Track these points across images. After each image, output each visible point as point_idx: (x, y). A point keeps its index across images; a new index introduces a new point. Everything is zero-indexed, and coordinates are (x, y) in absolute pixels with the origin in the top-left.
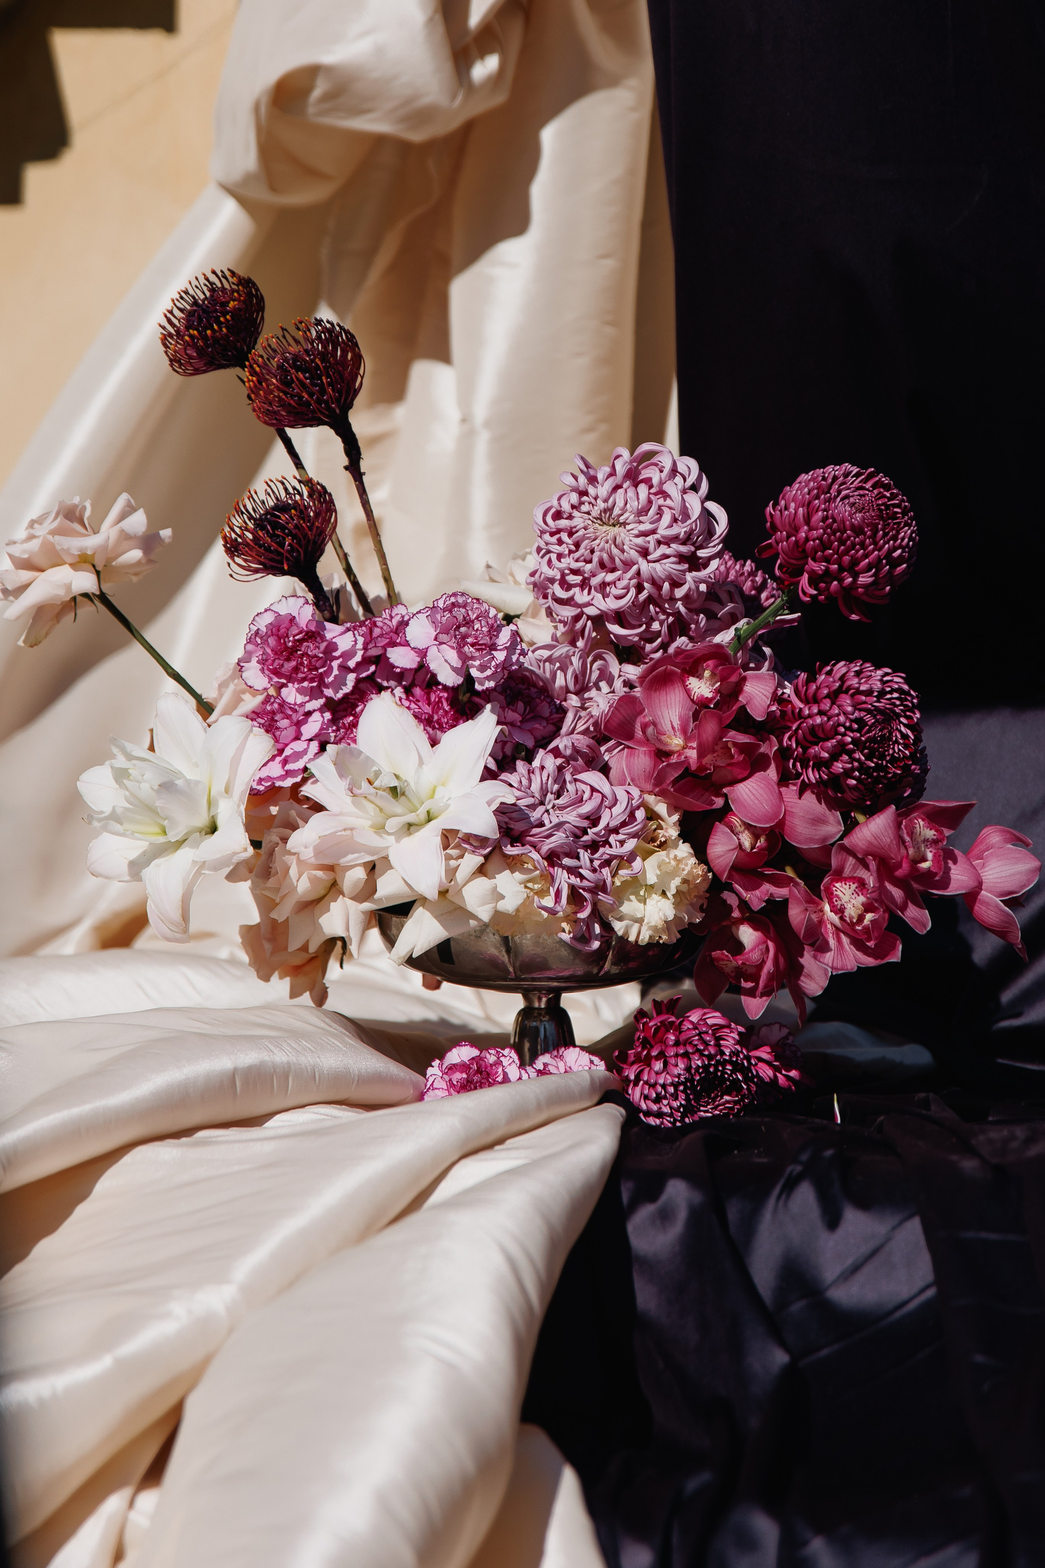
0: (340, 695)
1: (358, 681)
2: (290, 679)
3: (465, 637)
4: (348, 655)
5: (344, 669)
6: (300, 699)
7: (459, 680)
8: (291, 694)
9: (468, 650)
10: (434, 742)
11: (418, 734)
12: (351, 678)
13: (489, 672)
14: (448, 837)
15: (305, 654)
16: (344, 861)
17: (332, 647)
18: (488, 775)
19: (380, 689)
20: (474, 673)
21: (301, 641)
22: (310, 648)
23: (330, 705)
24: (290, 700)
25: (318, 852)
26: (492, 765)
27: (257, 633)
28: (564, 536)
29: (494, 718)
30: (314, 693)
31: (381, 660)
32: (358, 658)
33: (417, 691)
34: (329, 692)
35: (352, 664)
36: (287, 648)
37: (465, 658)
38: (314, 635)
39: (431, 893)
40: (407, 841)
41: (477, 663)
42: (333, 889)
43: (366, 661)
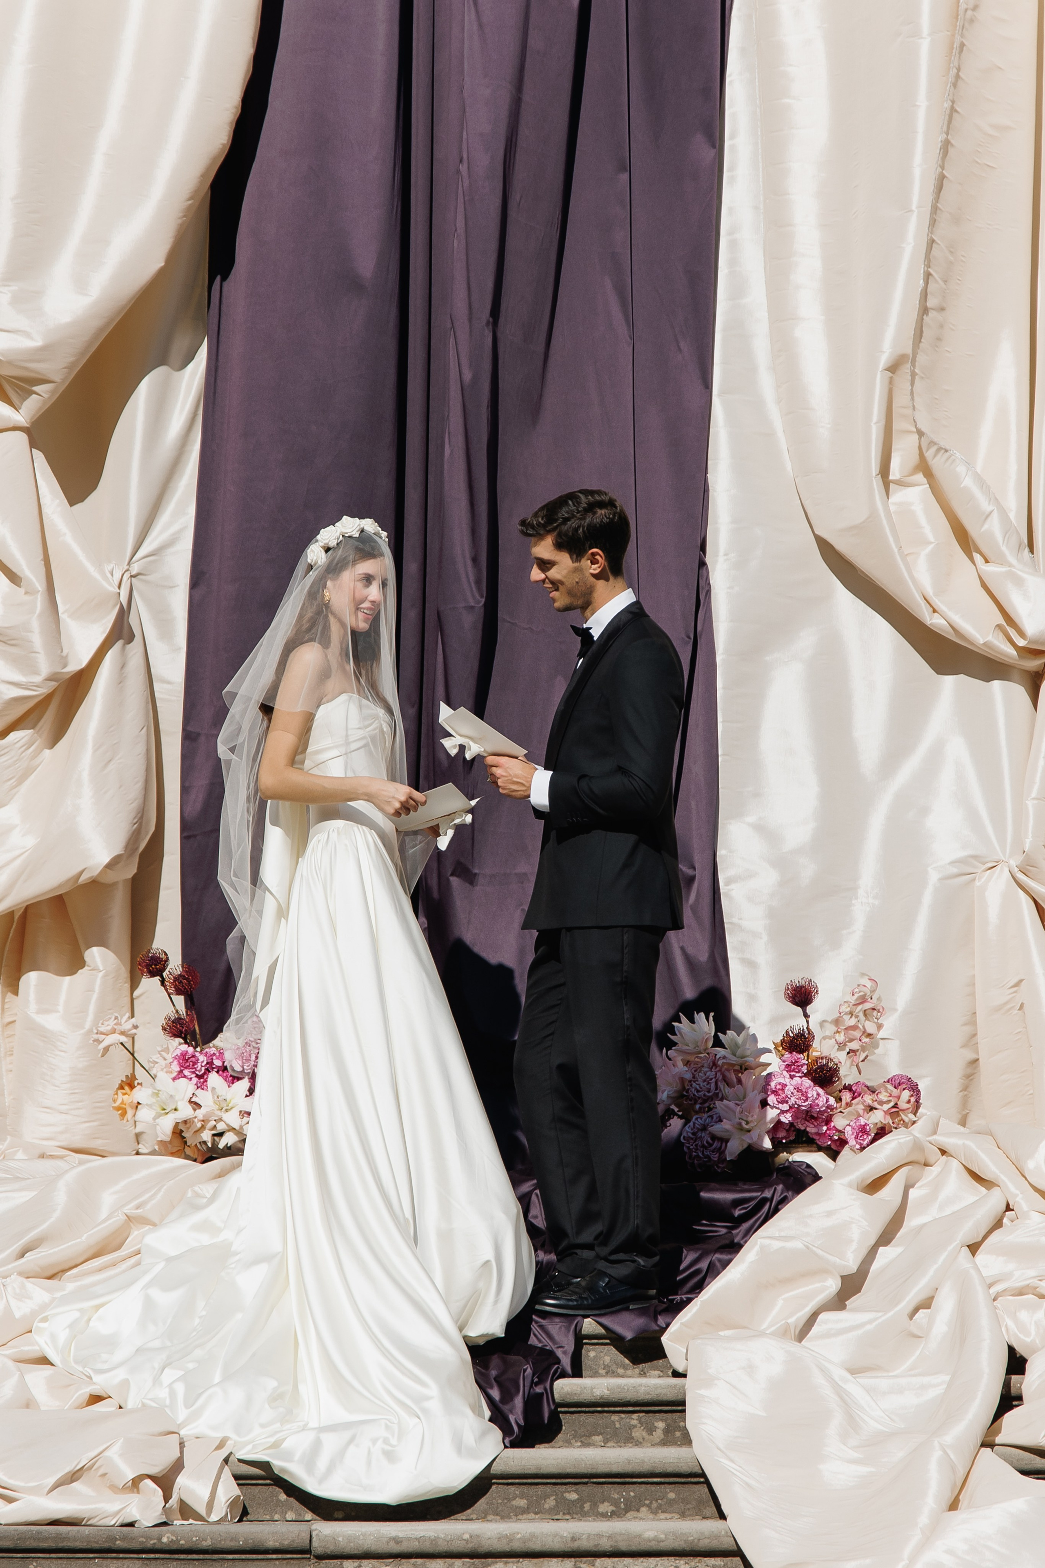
0: (200, 1073)
1: (205, 1069)
2: (186, 1068)
3: (243, 1057)
4: (202, 1062)
5: (202, 1066)
6: (189, 1074)
7: (242, 1069)
8: (186, 1072)
9: (244, 1061)
10: (229, 1087)
11: (225, 1084)
12: (203, 1069)
13: (249, 1067)
14: (241, 1112)
15: (191, 1061)
16: (210, 1119)
17: (198, 1060)
18: (247, 1096)
19: (210, 1072)
20: (245, 1067)
21: (190, 1058)
22: (193, 1059)
23: (197, 1076)
24: (186, 1074)
25: (203, 1116)
26: (248, 1094)
27: (177, 1055)
28: (257, 1029)
29: (248, 1080)
30: (193, 1073)
31: (210, 1063)
32: (205, 1063)
33: (221, 1072)
34: (197, 1073)
35: (203, 1065)
36: (185, 1060)
37: (243, 1063)
38: (193, 1056)
39: (237, 1128)
40: (227, 1113)
41: (247, 1065)
42: (203, 1127)
43: (207, 1063)
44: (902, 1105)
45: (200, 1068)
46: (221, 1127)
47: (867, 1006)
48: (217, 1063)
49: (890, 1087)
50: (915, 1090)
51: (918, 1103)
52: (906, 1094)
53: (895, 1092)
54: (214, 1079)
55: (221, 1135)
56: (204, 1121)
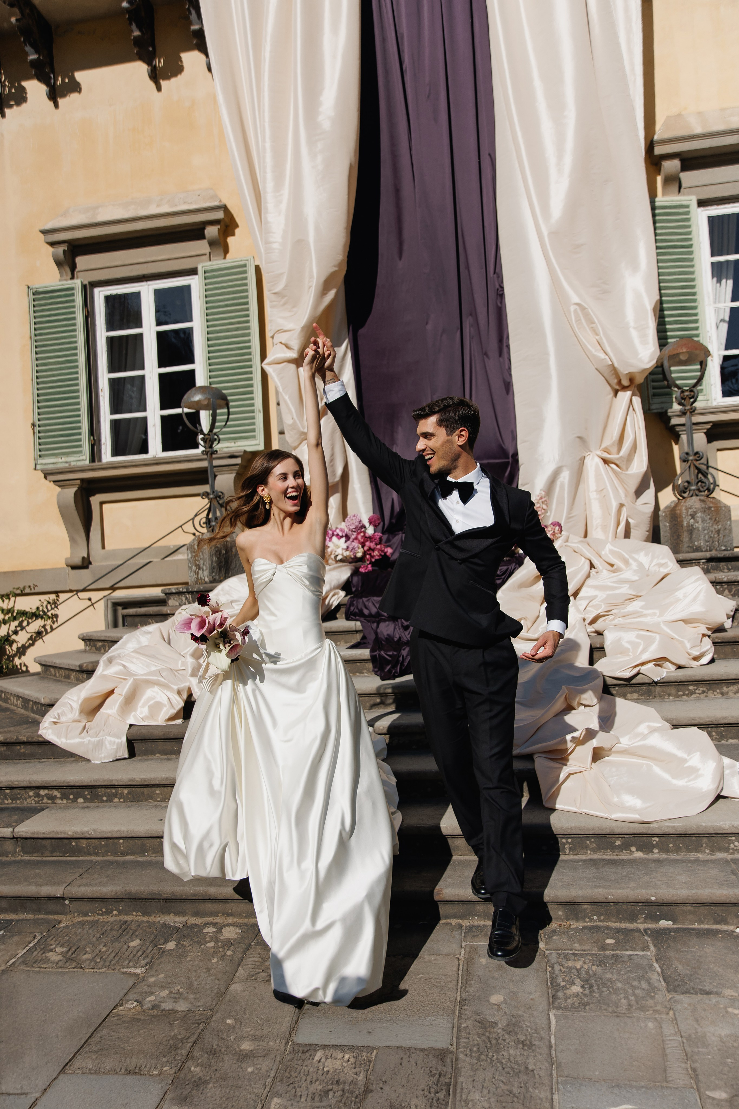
44: (556, 531)
45: (330, 535)
46: (336, 554)
47: (543, 500)
48: (335, 533)
49: (552, 526)
50: (560, 526)
51: (561, 531)
52: (557, 528)
53: (554, 527)
54: (334, 539)
55: (337, 556)
56: (331, 552)
